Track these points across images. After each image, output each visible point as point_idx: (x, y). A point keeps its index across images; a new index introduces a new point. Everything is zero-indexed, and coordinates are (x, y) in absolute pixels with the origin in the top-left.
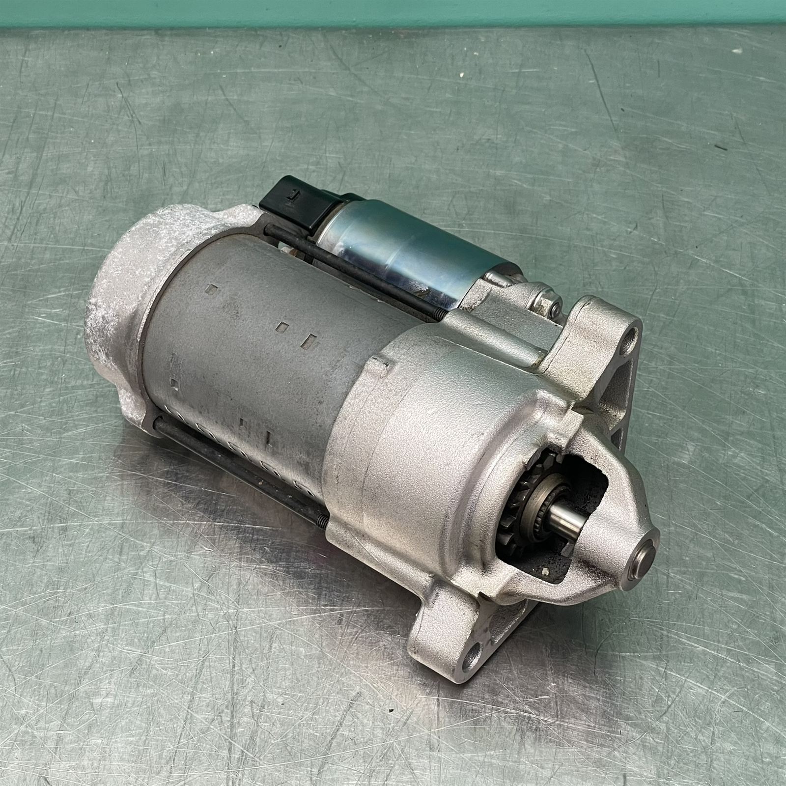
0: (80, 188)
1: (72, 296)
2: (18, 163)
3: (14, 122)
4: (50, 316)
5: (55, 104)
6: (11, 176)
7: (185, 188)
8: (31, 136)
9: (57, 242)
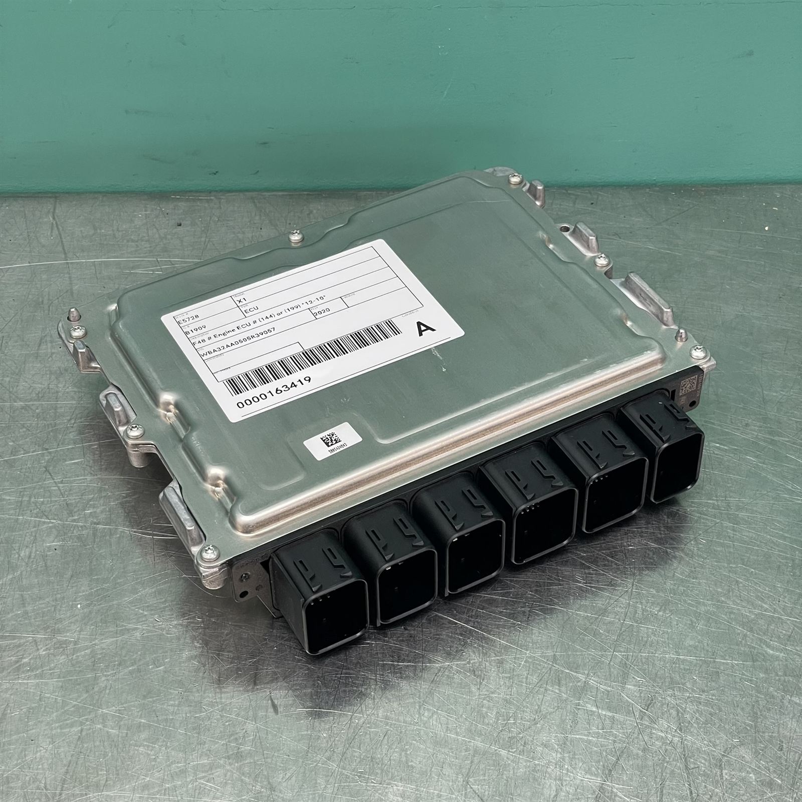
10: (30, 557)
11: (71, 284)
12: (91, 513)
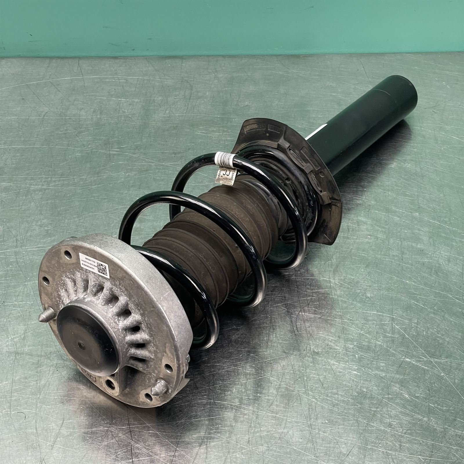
0: (205, 100)
1: (207, 128)
2: (185, 93)
3: (182, 82)
4: (201, 133)
5: (194, 77)
6: (183, 97)
7: (237, 99)
8: (188, 86)
9: (201, 114)
10: (71, 158)
11: (84, 84)
12: (90, 147)
